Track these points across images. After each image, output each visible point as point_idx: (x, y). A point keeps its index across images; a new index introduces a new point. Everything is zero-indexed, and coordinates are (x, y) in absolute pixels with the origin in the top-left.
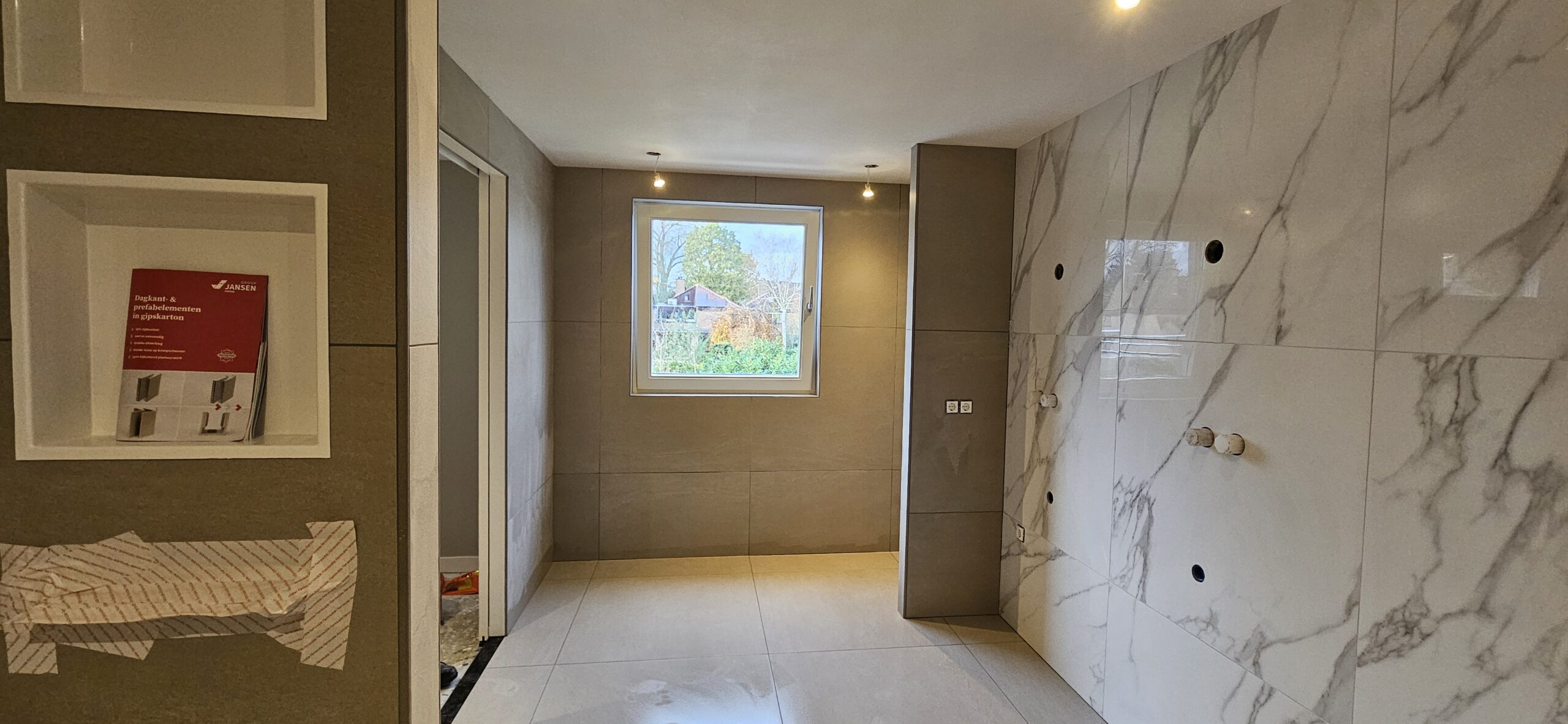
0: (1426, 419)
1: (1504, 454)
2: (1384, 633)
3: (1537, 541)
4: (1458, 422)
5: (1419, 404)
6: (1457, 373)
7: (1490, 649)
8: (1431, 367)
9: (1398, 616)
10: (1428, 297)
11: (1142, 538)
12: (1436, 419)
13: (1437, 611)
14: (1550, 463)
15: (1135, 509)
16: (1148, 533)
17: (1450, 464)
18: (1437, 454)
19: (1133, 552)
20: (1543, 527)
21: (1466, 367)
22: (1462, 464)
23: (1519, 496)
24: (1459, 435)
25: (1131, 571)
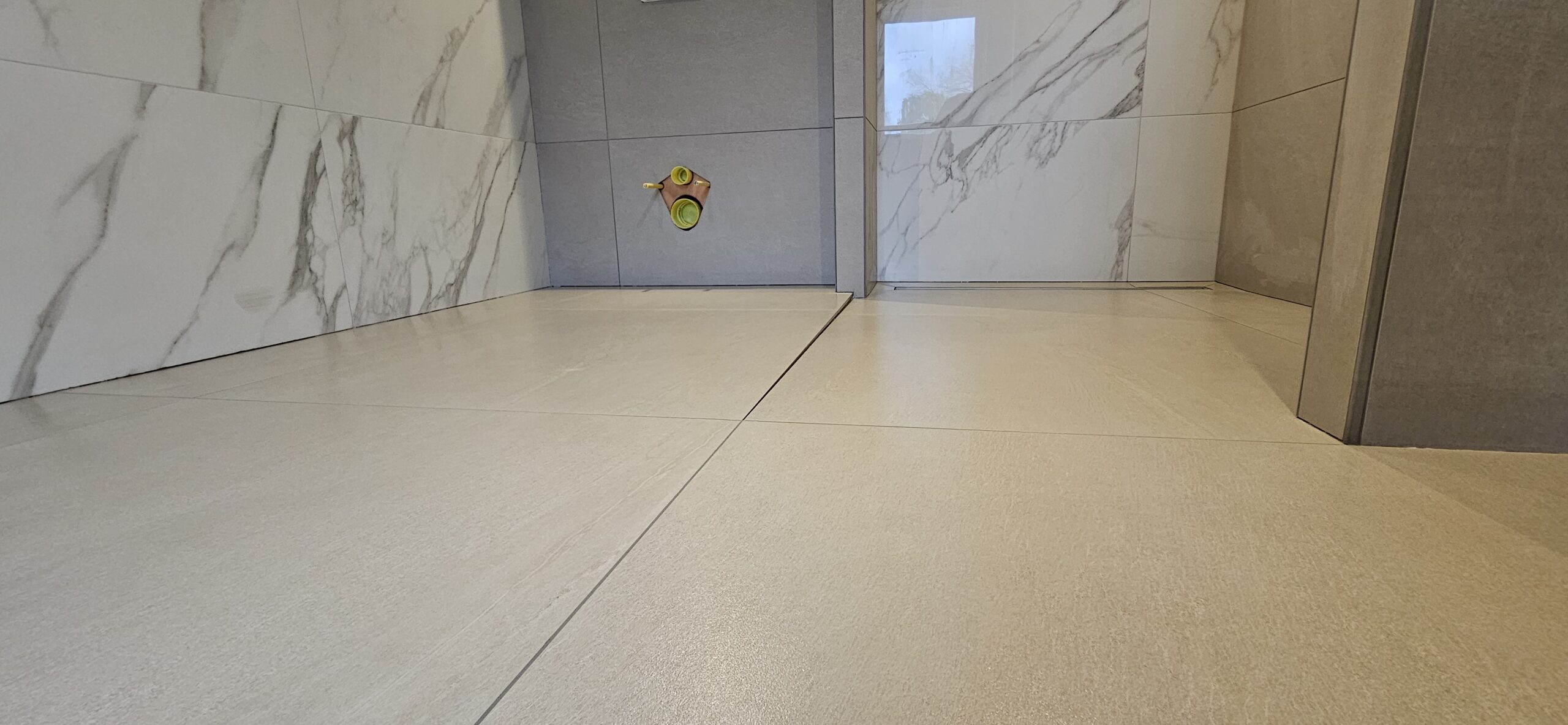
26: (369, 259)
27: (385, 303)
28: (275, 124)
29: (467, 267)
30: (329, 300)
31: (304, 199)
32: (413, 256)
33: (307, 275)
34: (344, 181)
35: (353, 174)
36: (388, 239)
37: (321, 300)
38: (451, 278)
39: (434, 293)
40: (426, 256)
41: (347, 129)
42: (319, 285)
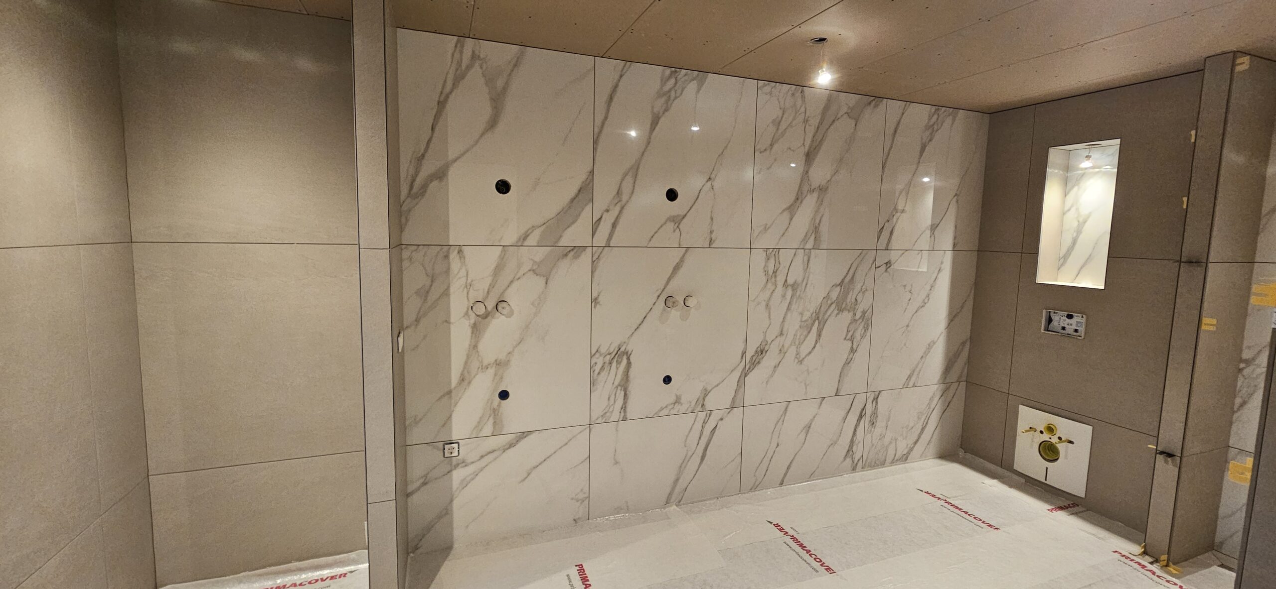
0: (766, 272)
1: (786, 281)
2: (754, 358)
3: (793, 307)
4: (775, 272)
5: (764, 268)
6: (775, 255)
7: (783, 346)
8: (768, 253)
9: (759, 349)
10: (767, 227)
11: (622, 379)
12: (769, 273)
13: (769, 341)
14: (796, 281)
15: (614, 364)
16: (627, 374)
17: (773, 288)
18: (770, 285)
19: (614, 393)
20: (795, 300)
21: (777, 253)
22: (776, 286)
23: (789, 293)
24: (776, 277)
25: (612, 407)
26: (873, 445)
27: (875, 463)
28: (853, 402)
29: (914, 447)
30: (855, 462)
31: (856, 425)
32: (891, 443)
33: (851, 452)
34: (871, 417)
35: (875, 414)
36: (882, 437)
37: (853, 462)
38: (905, 452)
39: (896, 459)
40: (896, 442)
41: (876, 397)
42: (854, 456)
